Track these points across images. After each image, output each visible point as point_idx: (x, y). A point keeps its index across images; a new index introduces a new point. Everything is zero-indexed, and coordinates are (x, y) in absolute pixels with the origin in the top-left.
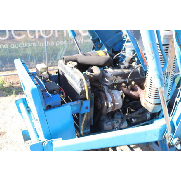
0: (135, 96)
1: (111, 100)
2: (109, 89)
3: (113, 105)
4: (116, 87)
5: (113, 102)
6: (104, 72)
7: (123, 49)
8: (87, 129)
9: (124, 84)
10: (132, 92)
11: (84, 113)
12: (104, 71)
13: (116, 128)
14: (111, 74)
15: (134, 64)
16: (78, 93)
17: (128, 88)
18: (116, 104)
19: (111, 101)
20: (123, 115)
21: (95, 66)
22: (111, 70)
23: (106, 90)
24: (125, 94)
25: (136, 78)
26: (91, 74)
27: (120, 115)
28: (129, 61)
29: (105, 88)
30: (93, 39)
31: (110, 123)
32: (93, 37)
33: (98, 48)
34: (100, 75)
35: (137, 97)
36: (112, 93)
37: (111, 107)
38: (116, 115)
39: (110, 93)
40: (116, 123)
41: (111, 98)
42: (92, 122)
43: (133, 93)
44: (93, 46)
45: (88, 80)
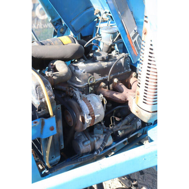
0: (120, 100)
1: (87, 112)
2: (83, 94)
3: (91, 118)
4: (92, 89)
5: (91, 114)
6: (74, 69)
7: (97, 33)
8: (56, 157)
9: (103, 84)
10: (117, 94)
11: (48, 137)
12: (73, 67)
13: (98, 150)
14: (84, 71)
15: (114, 53)
16: (36, 107)
17: (109, 89)
18: (96, 116)
19: (89, 113)
20: (106, 129)
21: (58, 60)
22: (83, 64)
23: (78, 97)
24: (107, 98)
25: (119, 74)
26: (54, 75)
27: (102, 129)
28: (107, 49)
29: (78, 93)
30: (53, 21)
31: (89, 142)
32: (53, 18)
33: (61, 33)
34: (67, 74)
35: (123, 101)
36: (88, 99)
37: (88, 122)
38: (95, 130)
39: (85, 100)
40: (97, 140)
41: (87, 108)
42: (62, 146)
43: (118, 96)
44: (54, 31)
45: (50, 85)
